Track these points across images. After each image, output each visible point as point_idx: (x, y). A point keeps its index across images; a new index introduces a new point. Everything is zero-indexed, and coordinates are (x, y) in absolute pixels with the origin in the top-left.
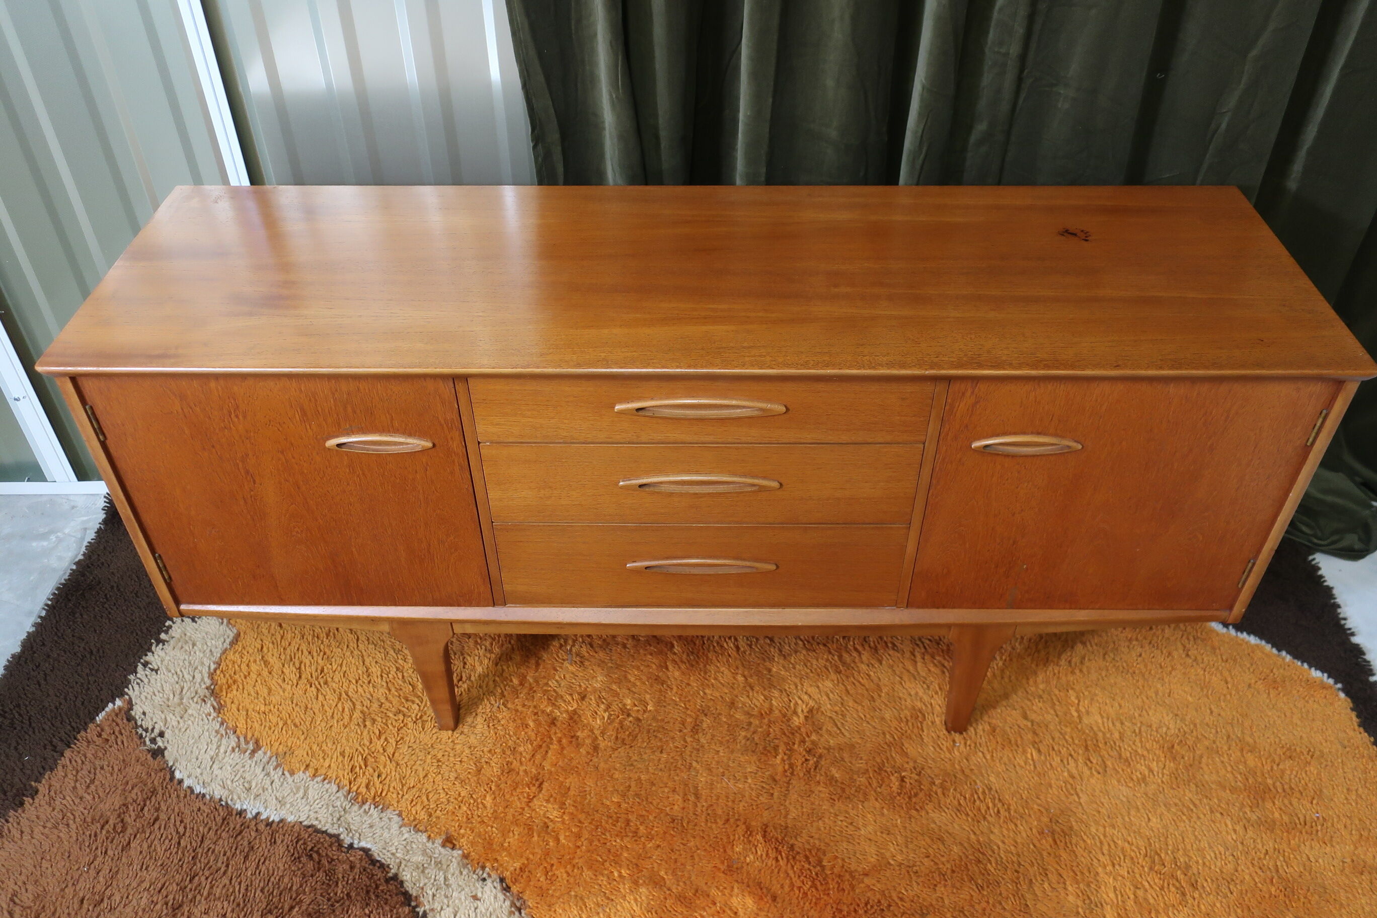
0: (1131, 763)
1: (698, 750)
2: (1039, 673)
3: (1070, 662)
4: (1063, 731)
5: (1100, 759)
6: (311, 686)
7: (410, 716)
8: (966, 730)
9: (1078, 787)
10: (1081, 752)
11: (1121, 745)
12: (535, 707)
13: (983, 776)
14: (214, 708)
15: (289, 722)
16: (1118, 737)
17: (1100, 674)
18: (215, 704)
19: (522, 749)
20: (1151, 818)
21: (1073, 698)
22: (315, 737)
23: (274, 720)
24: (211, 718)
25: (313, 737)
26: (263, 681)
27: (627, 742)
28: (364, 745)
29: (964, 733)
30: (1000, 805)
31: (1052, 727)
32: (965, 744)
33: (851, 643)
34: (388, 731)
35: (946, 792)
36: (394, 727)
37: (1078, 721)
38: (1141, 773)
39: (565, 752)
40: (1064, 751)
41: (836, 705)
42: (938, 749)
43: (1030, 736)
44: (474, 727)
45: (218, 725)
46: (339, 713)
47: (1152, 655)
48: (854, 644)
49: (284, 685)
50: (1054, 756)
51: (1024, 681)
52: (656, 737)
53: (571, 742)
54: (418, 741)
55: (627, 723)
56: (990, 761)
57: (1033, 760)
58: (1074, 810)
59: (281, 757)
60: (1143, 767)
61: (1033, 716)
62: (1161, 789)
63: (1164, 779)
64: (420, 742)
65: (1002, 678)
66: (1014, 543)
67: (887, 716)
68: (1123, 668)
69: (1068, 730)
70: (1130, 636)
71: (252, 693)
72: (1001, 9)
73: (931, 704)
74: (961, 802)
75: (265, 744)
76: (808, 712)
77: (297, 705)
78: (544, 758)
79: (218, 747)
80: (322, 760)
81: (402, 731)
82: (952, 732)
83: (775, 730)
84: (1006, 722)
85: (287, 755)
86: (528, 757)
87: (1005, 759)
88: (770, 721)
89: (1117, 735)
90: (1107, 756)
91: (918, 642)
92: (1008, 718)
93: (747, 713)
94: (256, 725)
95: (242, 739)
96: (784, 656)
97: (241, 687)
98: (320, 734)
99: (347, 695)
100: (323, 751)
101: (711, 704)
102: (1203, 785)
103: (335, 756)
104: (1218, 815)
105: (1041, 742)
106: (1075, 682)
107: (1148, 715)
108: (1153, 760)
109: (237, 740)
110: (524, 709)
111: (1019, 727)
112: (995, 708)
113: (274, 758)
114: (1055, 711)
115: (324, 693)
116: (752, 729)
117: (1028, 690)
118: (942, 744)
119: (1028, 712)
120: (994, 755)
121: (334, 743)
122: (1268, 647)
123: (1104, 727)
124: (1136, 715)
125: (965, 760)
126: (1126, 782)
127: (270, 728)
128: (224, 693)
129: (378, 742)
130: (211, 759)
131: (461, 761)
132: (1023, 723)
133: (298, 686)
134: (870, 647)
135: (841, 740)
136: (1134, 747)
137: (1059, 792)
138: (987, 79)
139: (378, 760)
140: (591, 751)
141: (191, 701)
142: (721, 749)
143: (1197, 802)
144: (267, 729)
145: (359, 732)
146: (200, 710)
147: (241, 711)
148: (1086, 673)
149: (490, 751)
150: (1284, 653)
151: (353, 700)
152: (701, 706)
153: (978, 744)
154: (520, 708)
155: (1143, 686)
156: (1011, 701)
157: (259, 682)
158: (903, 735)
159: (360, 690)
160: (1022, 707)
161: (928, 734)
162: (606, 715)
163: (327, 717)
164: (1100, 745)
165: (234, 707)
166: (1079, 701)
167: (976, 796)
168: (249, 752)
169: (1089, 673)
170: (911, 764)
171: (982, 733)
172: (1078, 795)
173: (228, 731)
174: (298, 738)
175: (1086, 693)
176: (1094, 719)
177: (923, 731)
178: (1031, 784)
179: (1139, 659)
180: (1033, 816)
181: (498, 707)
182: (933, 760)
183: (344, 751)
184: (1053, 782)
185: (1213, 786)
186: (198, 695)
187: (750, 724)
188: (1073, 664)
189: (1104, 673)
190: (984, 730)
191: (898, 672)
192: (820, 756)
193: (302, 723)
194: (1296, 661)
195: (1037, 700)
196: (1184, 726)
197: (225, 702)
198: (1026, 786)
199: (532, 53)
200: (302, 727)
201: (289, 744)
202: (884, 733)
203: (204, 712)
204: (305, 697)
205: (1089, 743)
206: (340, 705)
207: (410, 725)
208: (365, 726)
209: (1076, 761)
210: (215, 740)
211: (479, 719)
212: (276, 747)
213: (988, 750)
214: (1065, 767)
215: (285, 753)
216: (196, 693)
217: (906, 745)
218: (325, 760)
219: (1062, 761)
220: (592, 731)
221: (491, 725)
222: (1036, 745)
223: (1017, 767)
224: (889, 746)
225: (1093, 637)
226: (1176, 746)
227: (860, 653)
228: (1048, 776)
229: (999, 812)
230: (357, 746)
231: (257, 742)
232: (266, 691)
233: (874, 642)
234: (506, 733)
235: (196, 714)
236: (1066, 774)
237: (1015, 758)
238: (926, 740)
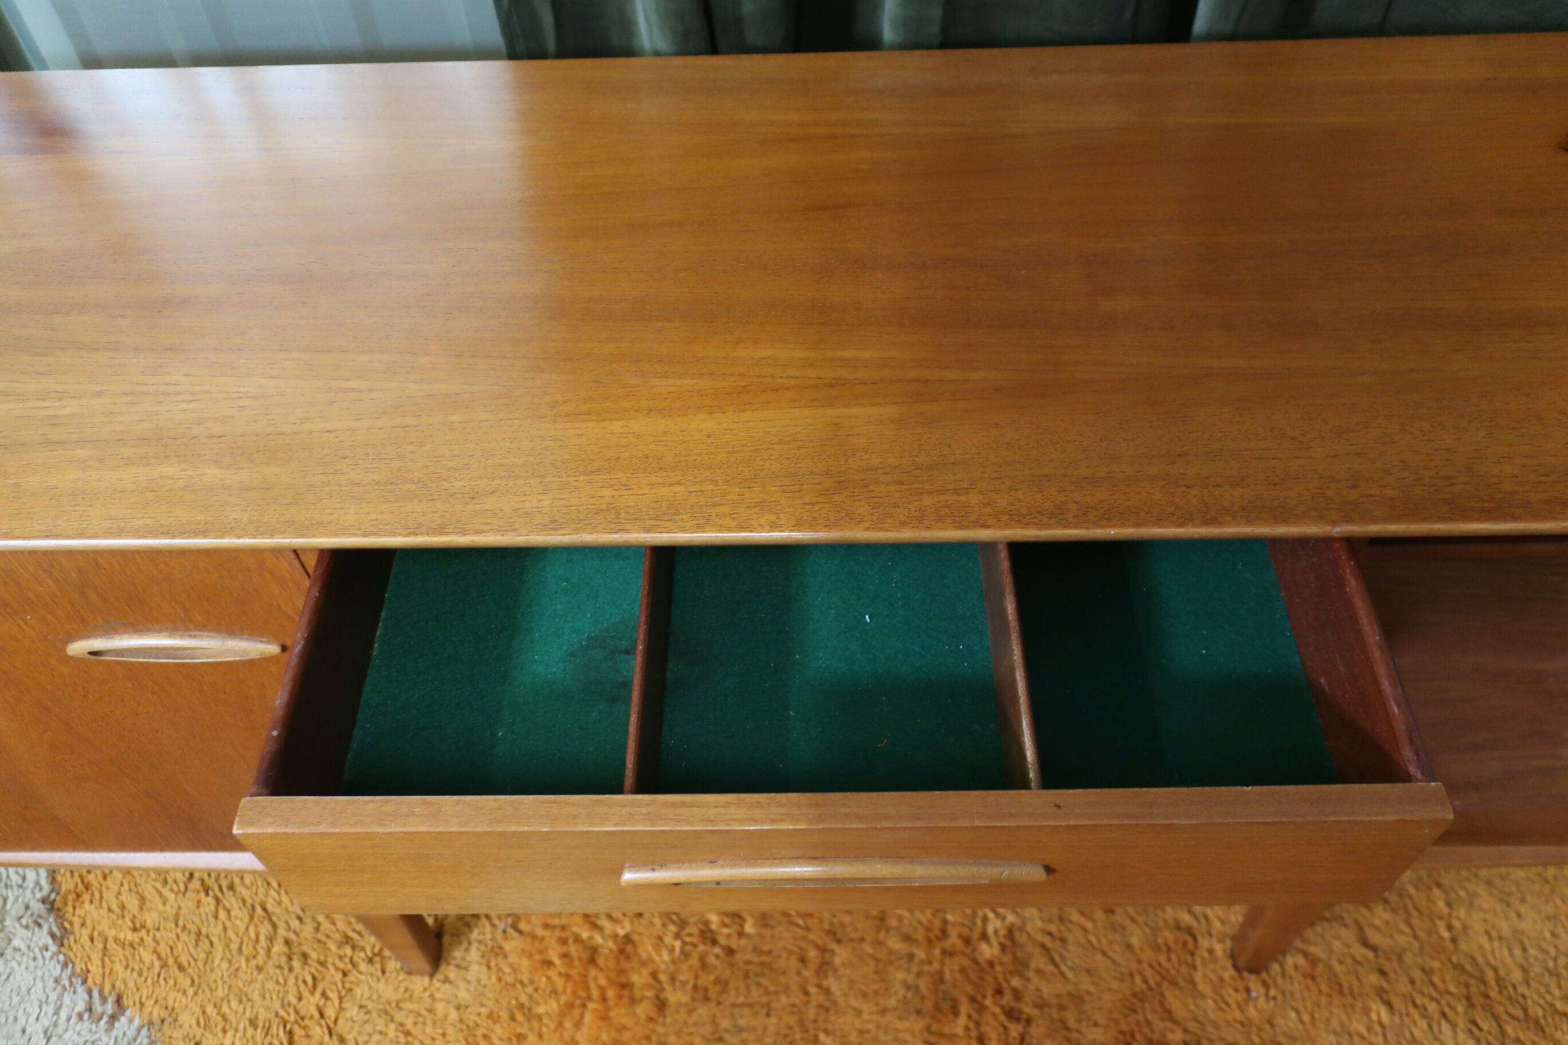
1: (827, 1010)
4: (1427, 968)
5: (1494, 1024)
6: (207, 894)
7: (363, 949)
8: (1266, 968)
10: (1460, 1009)
11: (1526, 992)
12: (563, 928)
14: (53, 936)
15: (171, 961)
16: (1520, 978)
18: (55, 930)
19: (541, 1010)
21: (1441, 904)
22: (211, 990)
23: (148, 957)
24: (48, 954)
25: (207, 990)
26: (132, 884)
27: (712, 995)
28: (289, 1004)
29: (1264, 974)
31: (1408, 958)
32: (1267, 993)
34: (328, 978)
36: (337, 969)
37: (1451, 947)
39: (611, 1014)
40: (1432, 1006)
41: (1051, 921)
42: (1222, 1005)
43: (1374, 978)
44: (466, 969)
45: (59, 967)
46: (251, 944)
49: (166, 892)
50: (1417, 1017)
52: (759, 984)
53: (620, 997)
54: (375, 997)
55: (712, 960)
56: (1309, 1027)
57: (1381, 1024)
59: (156, 1028)
61: (1375, 938)
64: (379, 997)
67: (1135, 941)
69: (1437, 965)
71: (115, 907)
73: (1206, 917)
75: (131, 1003)
76: (1005, 936)
77: (184, 928)
78: (578, 1024)
79: (56, 1013)
80: (220, 1035)
81: (351, 978)
82: (1245, 974)
83: (951, 968)
84: (1332, 950)
85: (166, 1023)
86: (552, 1026)
87: (1335, 1025)
88: (944, 952)
89: (1517, 975)
90: (1505, 1017)
92: (1336, 943)
93: (908, 938)
94: (118, 968)
95: (96, 994)
97: (97, 896)
98: (220, 983)
99: (265, 909)
100: (224, 1018)
101: (847, 919)
103: (241, 1027)
105: (1392, 988)
109: (86, 997)
110: (547, 933)
111: (1355, 960)
112: (1312, 924)
113: (144, 1032)
114: (1411, 927)
115: (228, 905)
116: (915, 969)
118: (1229, 995)
119: (1368, 933)
120: (1317, 1015)
121: (241, 1001)
123: (1494, 957)
124: (1548, 935)
125: (1267, 1027)
127: (140, 974)
128: (70, 909)
129: (312, 1000)
130: (45, 1033)
131: (444, 1035)
132: (1360, 952)
133: (187, 895)
135: (1061, 988)
136: (1548, 997)
139: (311, 1033)
140: (654, 1015)
141: (17, 925)
142: (865, 1007)
144: (135, 974)
145: (281, 980)
146: (31, 940)
147: (95, 942)
149: (490, 1016)
151: (274, 919)
152: (832, 924)
153: (1288, 995)
154: (539, 932)
156: (1338, 911)
157: (126, 886)
158: (1163, 977)
159: (285, 898)
160: (1357, 922)
161: (1205, 976)
162: (678, 944)
163: (230, 951)
164: (1492, 994)
165: (85, 933)
166: (1451, 909)
168: (105, 1019)
171: (1293, 973)
173: (74, 980)
174: (185, 993)
175: (1462, 893)
176: (1477, 942)
177: (1194, 968)
181: (504, 932)
182: (1215, 1025)
183: (256, 1017)
186: (29, 912)
187: (911, 957)
190: (1296, 968)
192: (1029, 1021)
193: (192, 963)
195: (1381, 908)
197: (71, 924)
200: (190, 971)
201: (170, 1004)
202: (1132, 975)
203: (37, 944)
204: (197, 912)
205: (1473, 989)
206: (251, 930)
207: (363, 966)
208: (291, 969)
209: (1454, 1026)
210: (53, 997)
211: (474, 955)
212: (150, 1009)
213: (1305, 1007)
215: (163, 1021)
216: (27, 907)
217: (1170, 997)
218: (225, 1031)
219: (1429, 1026)
220: (654, 975)
221: (492, 964)
222: (1385, 996)
224: (1142, 1000)
230: (277, 1005)
231: (119, 1001)
232: (136, 903)
234: (516, 979)
235: (24, 949)
237: (1350, 1021)
238: (1201, 986)
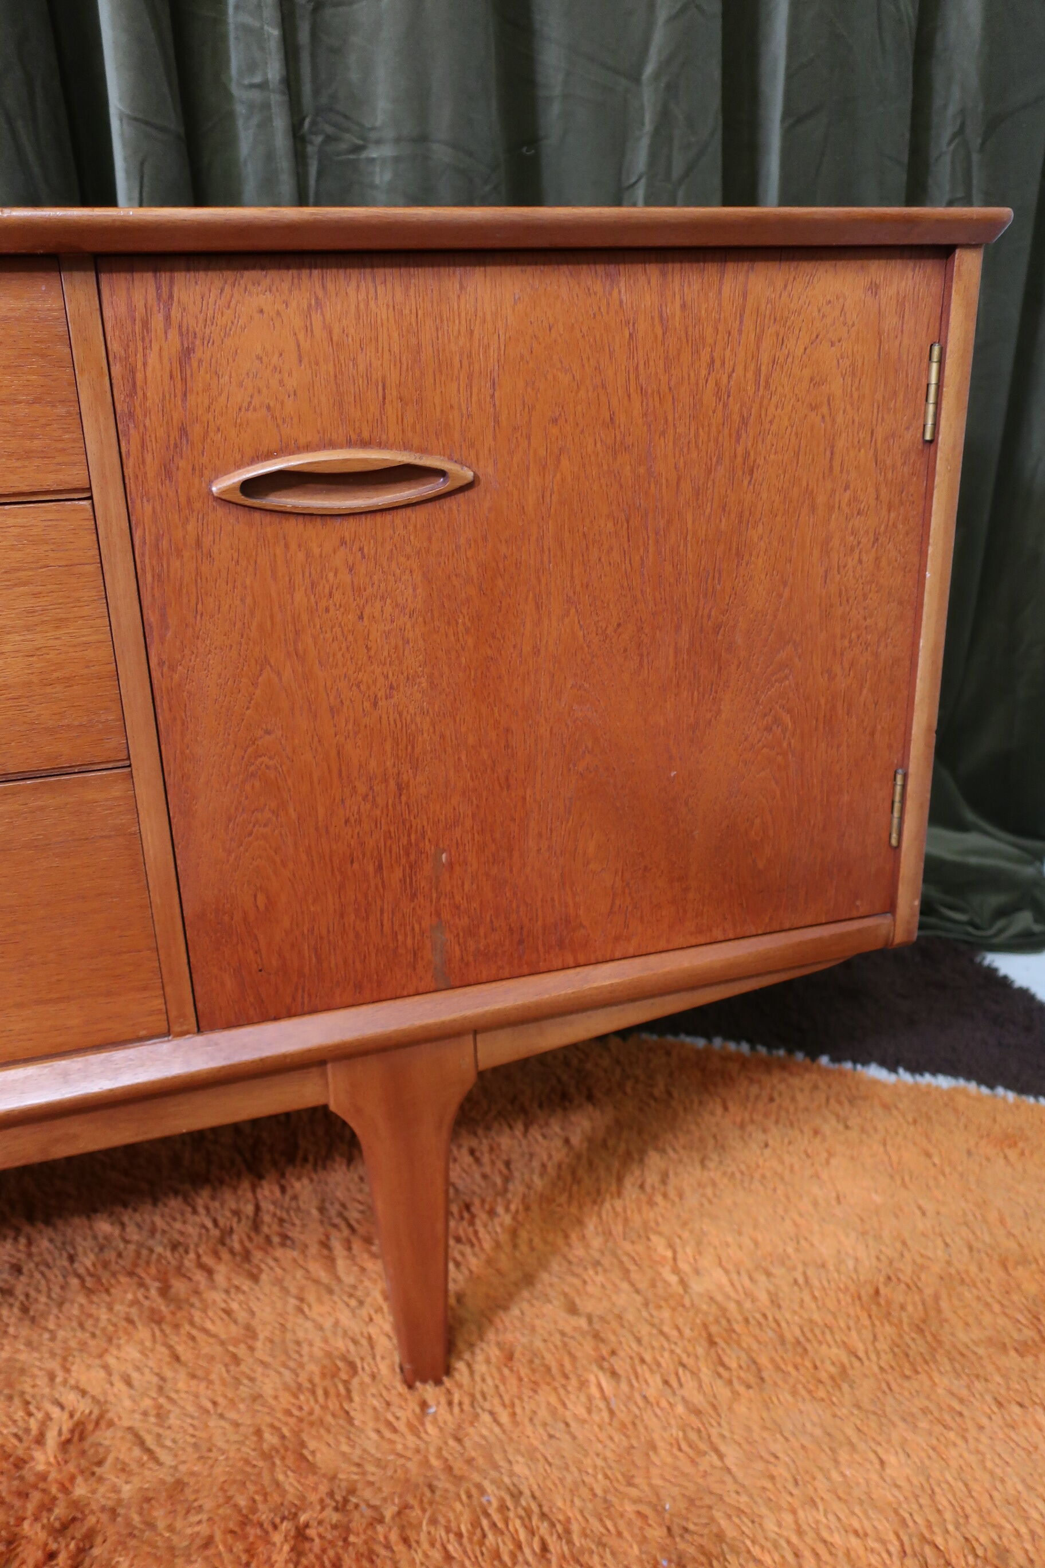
0: (808, 1347)
2: (586, 1220)
3: (642, 1187)
4: (655, 1319)
5: (743, 1355)
8: (448, 1371)
9: (714, 1432)
10: (700, 1351)
11: (778, 1317)
13: (496, 1467)
16: (768, 1303)
17: (704, 1195)
20: (884, 1457)
29: (445, 1379)
30: (544, 1528)
31: (630, 1316)
32: (450, 1403)
33: (192, 1255)
35: (412, 1535)
37: (681, 1291)
38: (833, 1364)
40: (666, 1359)
42: (388, 1434)
43: (589, 1347)
47: (786, 1141)
48: (199, 1256)
50: (648, 1375)
51: (560, 1241)
56: (509, 1426)
57: (604, 1398)
58: (717, 1489)
60: (835, 1350)
61: (588, 1305)
62: (884, 1386)
63: (883, 1364)
65: (515, 1246)
66: (400, 787)
67: (268, 1390)
68: (742, 1173)
69: (666, 1314)
70: (738, 1119)
73: (370, 1338)
74: (450, 1548)
82: (418, 1384)
84: (533, 1329)
87: (543, 1413)
89: (763, 1297)
90: (755, 1346)
91: (337, 1220)
92: (537, 1322)
96: (33, 1320)
102: (962, 1355)
104: (1016, 1409)
105: (613, 1353)
106: (660, 1220)
107: (812, 1245)
108: (849, 1328)
111: (563, 1334)
112: (506, 1308)
114: (632, 1283)
117: (570, 1257)
119: (577, 1300)
120: (518, 1410)
122: (972, 1087)
123: (736, 1290)
124: (790, 1250)
125: (451, 1442)
126: (810, 1392)
132: (570, 1322)
134: (232, 1252)
135: (151, 1476)
136: (804, 1313)
137: (676, 1457)
143: (964, 1392)
148: (677, 1200)
150: (1000, 1091)
153: (478, 1396)
155: (788, 1198)
156: (539, 1287)
158: (304, 1421)
160: (564, 1293)
161: (363, 1404)
164: (736, 1327)
166: (675, 1252)
167: (485, 1523)
169: (681, 1196)
170: (323, 1489)
171: (484, 1368)
172: (716, 1451)
175: (686, 1235)
176: (712, 1279)
177: (351, 1400)
178: (609, 1454)
179: (767, 1152)
180: (626, 1534)
182: (378, 1463)
184: (656, 1436)
185: (981, 1351)
188: (648, 1189)
189: (709, 1191)
190: (488, 1361)
191: (294, 1290)
192: (91, 1534)
194: (1024, 1098)
195: (591, 1272)
196: (884, 1249)
198: (600, 1462)
202: (258, 1432)
205: (714, 1329)
209: (695, 1374)
214: (674, 1393)
217: (312, 1444)
219: (666, 1382)
222: (606, 1365)
223: (573, 1424)
224: (268, 1458)
225: (676, 1137)
226: (883, 1290)
227: (210, 1272)
228: (646, 1428)
229: (545, 1548)
233: (241, 1242)
236: (680, 1409)
237: (564, 1405)
238: (358, 1418)
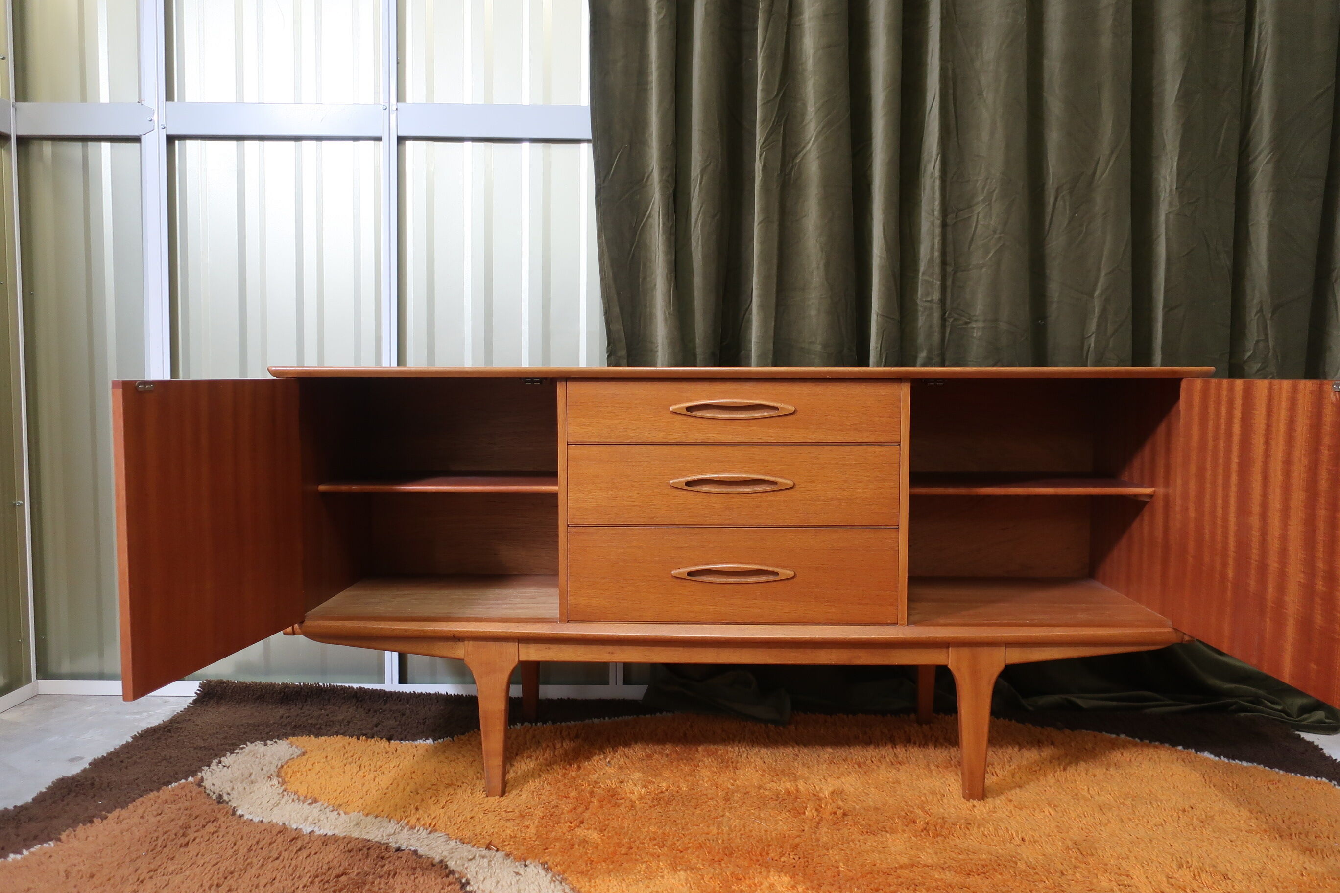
1: (730, 809)
2: (1048, 776)
13: (1004, 822)
14: (278, 783)
18: (280, 781)
21: (1082, 787)
23: (333, 789)
24: (275, 787)
26: (325, 772)
28: (416, 801)
29: (982, 802)
32: (985, 807)
33: (869, 762)
41: (859, 789)
42: (959, 810)
44: (520, 796)
45: (281, 790)
46: (394, 787)
48: (872, 762)
49: (344, 774)
51: (1035, 779)
58: (1097, 840)
59: (337, 807)
63: (1180, 826)
64: (469, 802)
65: (1014, 777)
69: (1082, 801)
71: (315, 777)
72: (923, 274)
75: (322, 800)
76: (833, 792)
77: (355, 783)
79: (280, 800)
80: (375, 808)
81: (452, 796)
82: (971, 801)
84: (1021, 797)
86: (570, 810)
87: (1024, 815)
88: (797, 796)
91: (932, 762)
94: (316, 791)
95: (302, 798)
96: (808, 767)
97: (305, 774)
98: (375, 797)
100: (378, 804)
103: (388, 806)
106: (1083, 780)
109: (297, 798)
111: (1034, 800)
112: (1009, 791)
113: (330, 807)
115: (381, 778)
117: (1039, 784)
119: (1041, 793)
120: (1014, 813)
122: (1261, 767)
125: (986, 815)
127: (329, 793)
128: (289, 776)
129: (430, 801)
133: (357, 774)
134: (886, 763)
135: (866, 805)
137: (1080, 831)
138: (921, 321)
141: (258, 779)
142: (752, 809)
143: (1216, 837)
144: (326, 793)
145: (412, 796)
146: (266, 783)
147: (303, 785)
148: (1092, 776)
150: (1276, 770)
153: (997, 807)
156: (1024, 789)
157: (322, 772)
159: (414, 777)
161: (948, 801)
163: (382, 789)
165: (297, 783)
166: (1088, 789)
168: (307, 803)
173: (290, 794)
174: (355, 798)
175: (1095, 785)
177: (943, 801)
181: (542, 785)
182: (956, 814)
183: (397, 804)
184: (1072, 826)
185: (1230, 830)
186: (265, 777)
189: (1108, 776)
190: (1001, 800)
191: (915, 775)
194: (1288, 773)
195: (1048, 788)
197: (289, 780)
199: (613, 292)
202: (906, 802)
203: (269, 784)
210: (277, 798)
211: (524, 792)
212: (333, 802)
213: (1007, 810)
215: (341, 805)
217: (928, 807)
219: (1078, 815)
221: (535, 794)
223: (1036, 818)
225: (1094, 761)
227: (878, 766)
231: (315, 799)
233: (890, 761)
235: (261, 784)
237: (1034, 815)
